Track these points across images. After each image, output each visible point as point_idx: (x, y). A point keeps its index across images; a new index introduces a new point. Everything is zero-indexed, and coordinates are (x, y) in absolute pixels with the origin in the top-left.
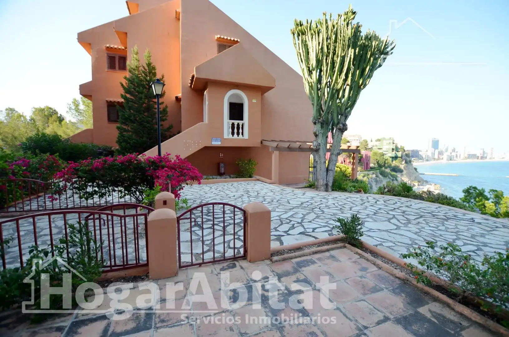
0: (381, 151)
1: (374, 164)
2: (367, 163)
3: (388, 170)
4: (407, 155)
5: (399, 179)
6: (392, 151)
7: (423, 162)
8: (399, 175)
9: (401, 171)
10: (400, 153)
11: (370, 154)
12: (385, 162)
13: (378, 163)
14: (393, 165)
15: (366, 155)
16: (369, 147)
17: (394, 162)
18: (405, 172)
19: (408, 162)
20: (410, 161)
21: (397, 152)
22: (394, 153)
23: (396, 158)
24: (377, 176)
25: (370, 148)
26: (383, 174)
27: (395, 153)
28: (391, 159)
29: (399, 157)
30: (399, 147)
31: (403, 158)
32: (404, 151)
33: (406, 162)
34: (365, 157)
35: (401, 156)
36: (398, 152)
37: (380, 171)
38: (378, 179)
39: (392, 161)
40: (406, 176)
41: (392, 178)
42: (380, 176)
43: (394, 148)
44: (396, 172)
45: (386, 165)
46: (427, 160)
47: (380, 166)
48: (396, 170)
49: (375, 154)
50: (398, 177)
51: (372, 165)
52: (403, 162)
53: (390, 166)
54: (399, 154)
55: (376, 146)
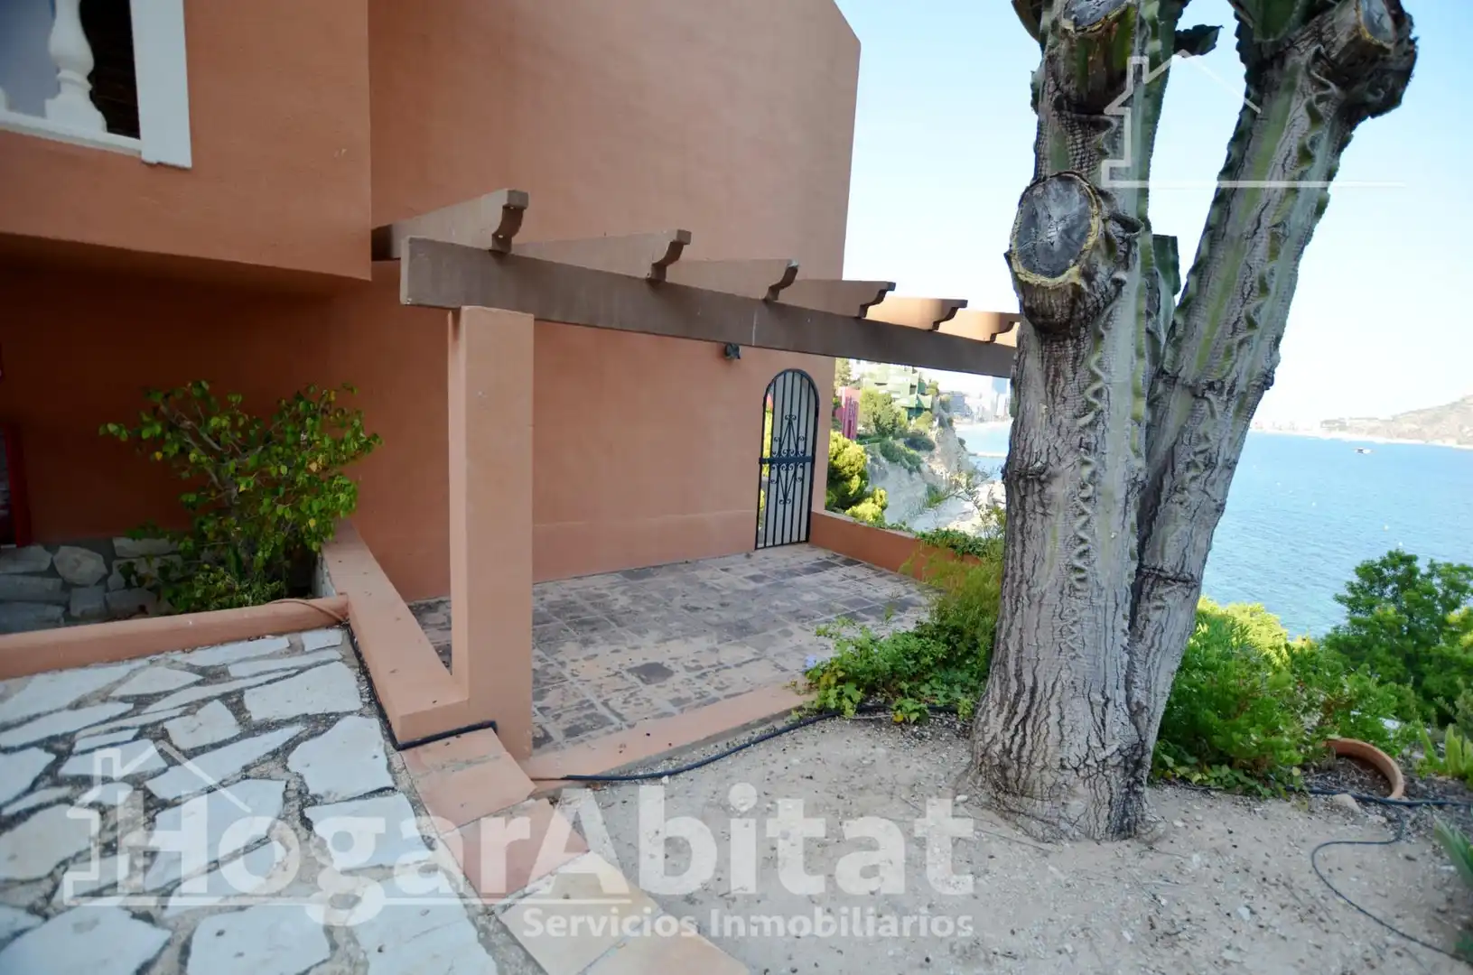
0: (882, 391)
1: (866, 425)
2: (850, 422)
3: (900, 444)
4: (944, 404)
5: (924, 468)
6: (911, 393)
7: (971, 423)
8: (923, 456)
9: (929, 446)
10: (929, 398)
11: (858, 396)
12: (894, 420)
13: (877, 422)
14: (911, 429)
15: (849, 400)
16: (852, 379)
17: (913, 421)
18: (938, 449)
19: (946, 424)
20: (950, 421)
21: (921, 397)
22: (914, 396)
23: (917, 410)
24: (873, 460)
25: (854, 382)
26: (889, 454)
27: (918, 398)
28: (906, 413)
29: (926, 410)
30: (927, 383)
31: (935, 411)
32: (938, 393)
33: (941, 424)
34: (846, 404)
35: (929, 407)
36: (923, 394)
37: (881, 446)
38: (877, 467)
39: (909, 419)
40: (939, 460)
41: (909, 465)
42: (883, 460)
43: (916, 383)
44: (918, 448)
45: (897, 430)
46: (981, 420)
47: (882, 432)
48: (917, 442)
49: (870, 396)
50: (922, 462)
51: (860, 428)
52: (936, 423)
53: (903, 434)
54: (927, 401)
55: (871, 375)
